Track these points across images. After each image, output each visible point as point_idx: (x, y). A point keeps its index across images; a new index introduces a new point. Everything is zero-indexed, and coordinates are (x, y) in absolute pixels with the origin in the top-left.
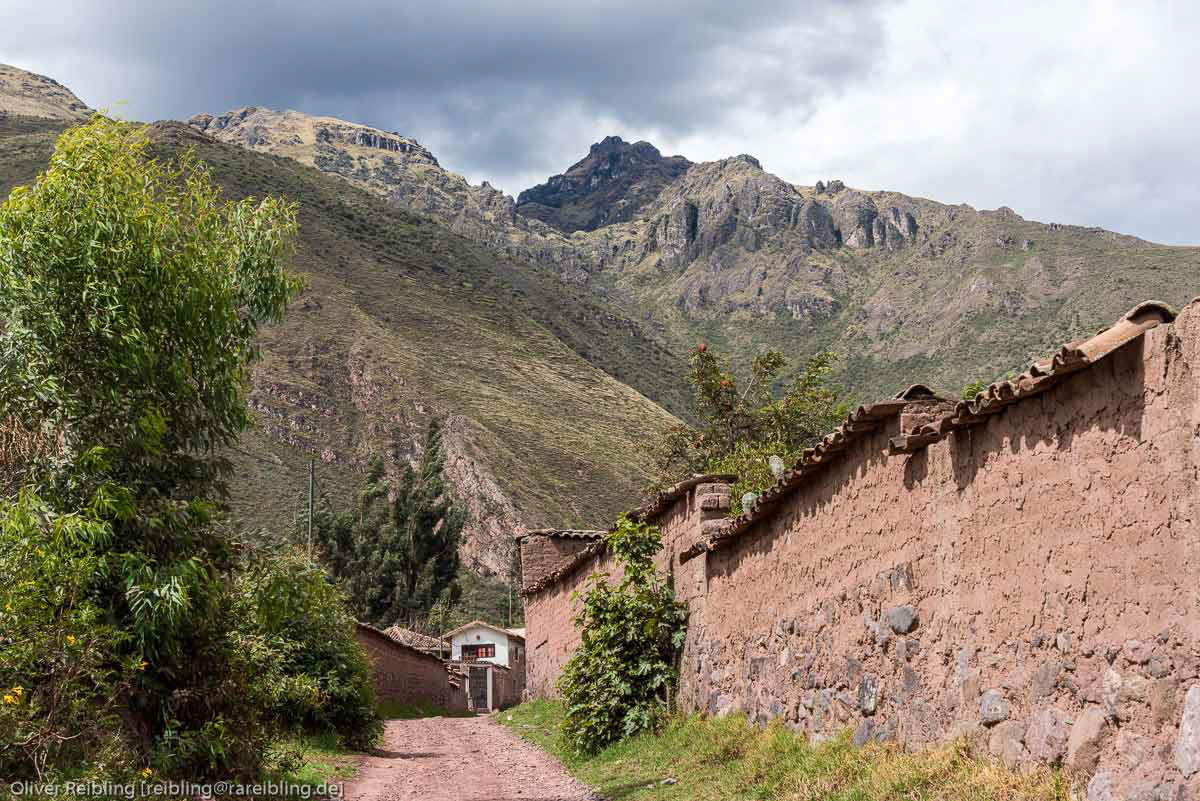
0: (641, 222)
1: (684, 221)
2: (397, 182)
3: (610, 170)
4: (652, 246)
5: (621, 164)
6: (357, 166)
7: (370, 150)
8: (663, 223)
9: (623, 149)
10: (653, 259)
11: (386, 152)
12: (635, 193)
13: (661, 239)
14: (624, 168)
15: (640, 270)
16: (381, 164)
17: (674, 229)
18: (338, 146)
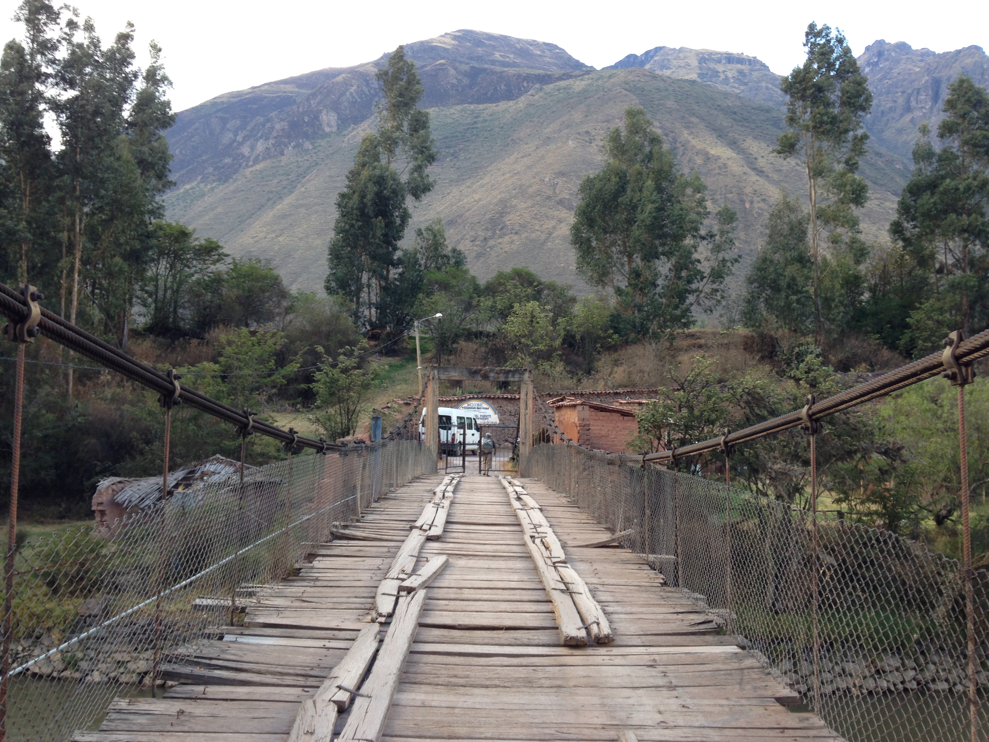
0: (900, 94)
1: (930, 93)
2: (746, 84)
3: (878, 61)
4: (908, 109)
5: (885, 57)
6: (722, 76)
7: (730, 66)
8: (915, 93)
9: (887, 47)
10: (907, 118)
11: (739, 66)
12: (895, 75)
13: (913, 104)
14: (887, 60)
15: (899, 125)
16: (736, 74)
17: (923, 97)
18: (712, 65)
